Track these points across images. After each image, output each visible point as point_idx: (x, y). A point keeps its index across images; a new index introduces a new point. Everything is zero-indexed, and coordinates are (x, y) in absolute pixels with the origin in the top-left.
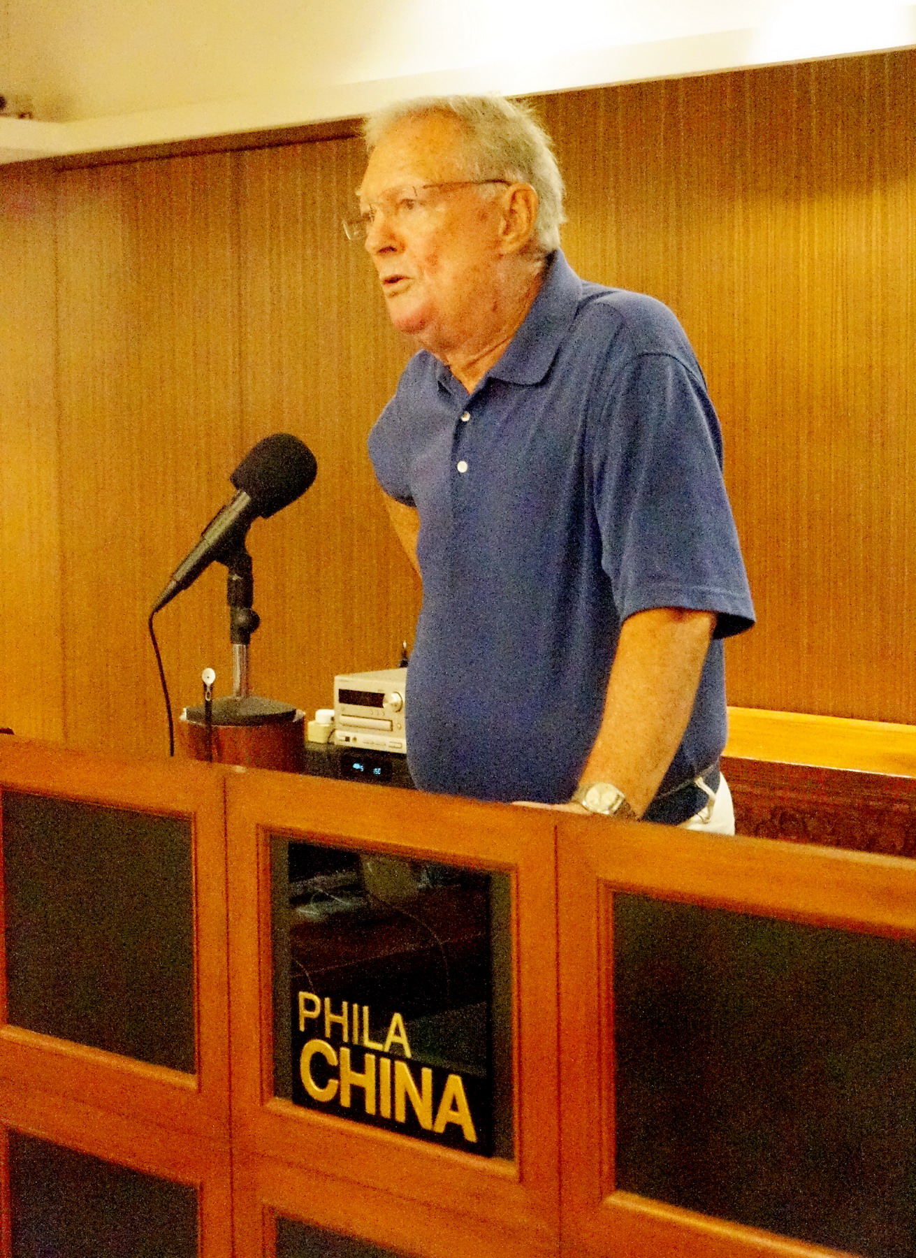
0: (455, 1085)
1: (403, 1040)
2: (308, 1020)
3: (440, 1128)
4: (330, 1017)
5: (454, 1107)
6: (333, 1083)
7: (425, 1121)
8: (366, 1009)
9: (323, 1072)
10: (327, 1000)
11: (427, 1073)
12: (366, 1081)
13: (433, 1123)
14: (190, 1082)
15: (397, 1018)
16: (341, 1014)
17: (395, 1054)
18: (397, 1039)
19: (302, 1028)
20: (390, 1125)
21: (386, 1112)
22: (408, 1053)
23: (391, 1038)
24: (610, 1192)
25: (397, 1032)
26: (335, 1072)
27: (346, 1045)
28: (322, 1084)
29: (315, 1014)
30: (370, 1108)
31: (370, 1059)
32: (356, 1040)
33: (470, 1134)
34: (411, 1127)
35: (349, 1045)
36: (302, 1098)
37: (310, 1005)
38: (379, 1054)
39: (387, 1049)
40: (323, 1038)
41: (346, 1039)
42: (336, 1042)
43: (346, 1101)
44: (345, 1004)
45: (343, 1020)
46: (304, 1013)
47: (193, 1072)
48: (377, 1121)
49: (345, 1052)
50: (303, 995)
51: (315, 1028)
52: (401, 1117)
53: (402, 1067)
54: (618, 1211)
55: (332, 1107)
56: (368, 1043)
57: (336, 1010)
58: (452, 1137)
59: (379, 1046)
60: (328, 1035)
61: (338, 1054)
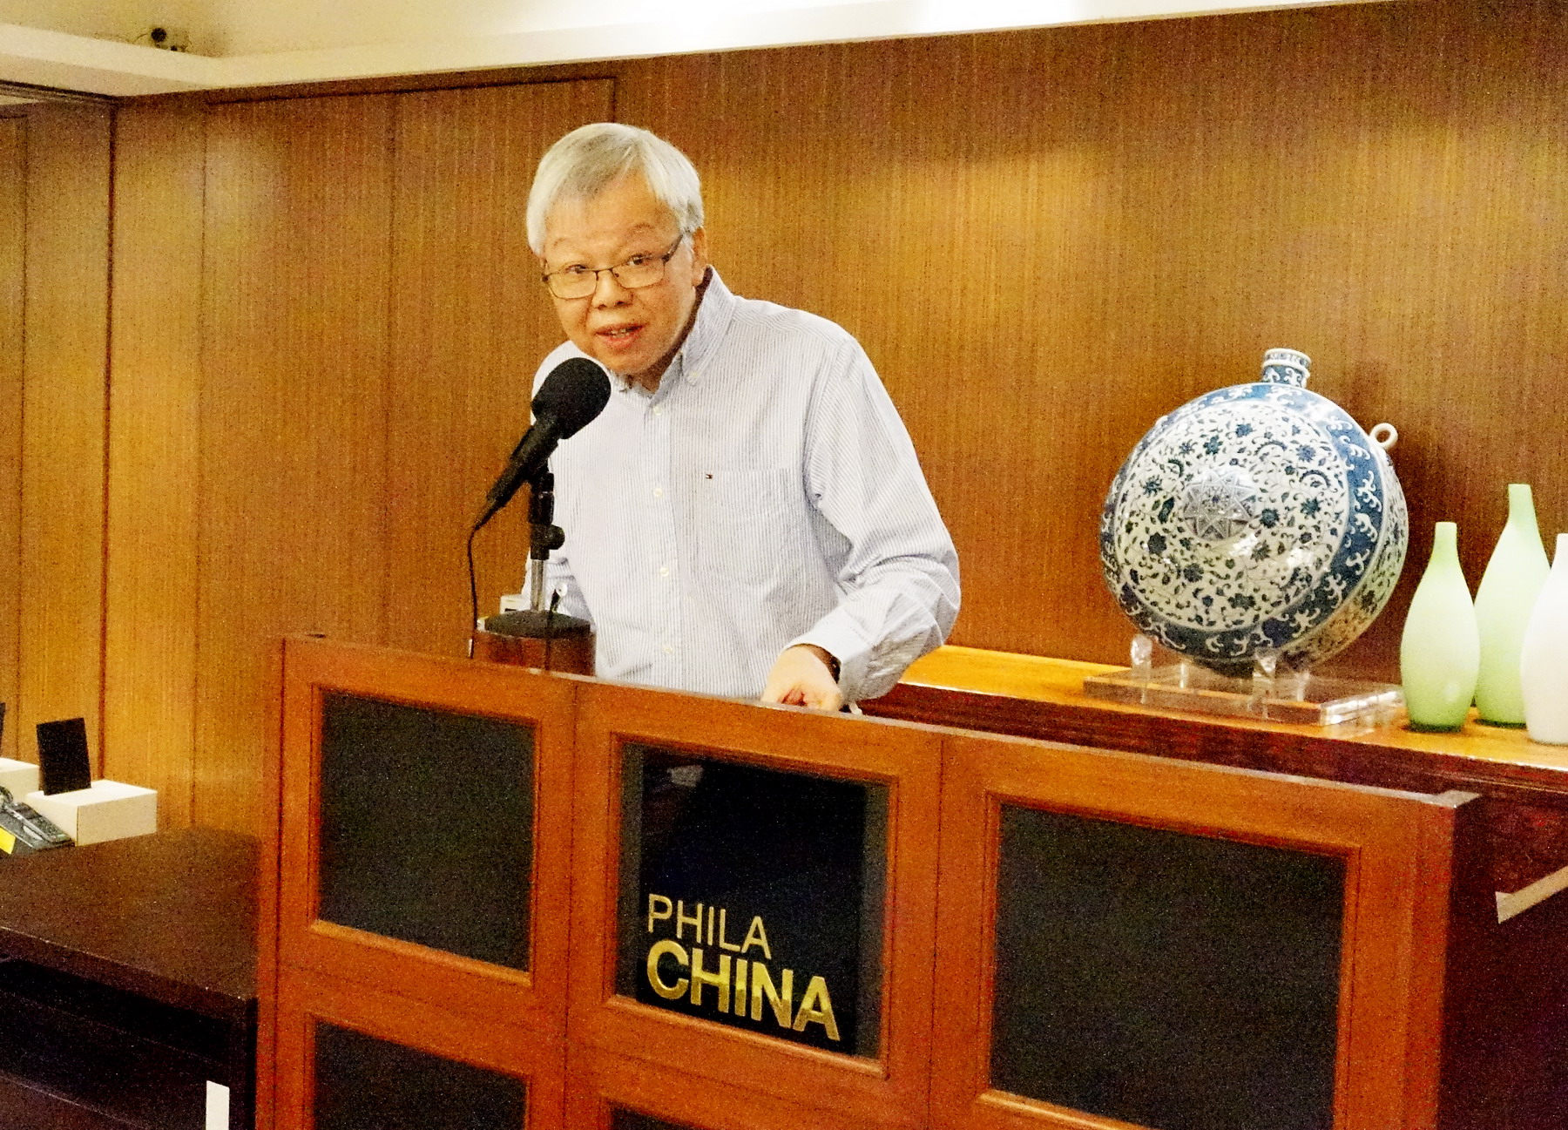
0: (818, 985)
1: (763, 942)
2: (657, 921)
3: (800, 1027)
4: (682, 919)
5: (816, 1007)
6: (682, 982)
7: (784, 1021)
8: (723, 911)
9: (672, 973)
10: (680, 903)
11: (788, 976)
12: (720, 980)
13: (792, 1023)
14: (523, 979)
15: (758, 921)
16: (695, 916)
17: (755, 954)
18: (756, 941)
19: (651, 928)
20: (746, 1023)
21: (741, 1011)
22: (768, 955)
23: (750, 940)
24: (984, 1091)
25: (757, 935)
26: (685, 972)
27: (698, 946)
28: (670, 982)
29: (666, 916)
30: (723, 1006)
31: (725, 961)
32: (710, 942)
33: (833, 1033)
34: (768, 1024)
35: (704, 945)
36: (647, 996)
37: (661, 907)
38: (735, 956)
39: (744, 950)
40: (673, 937)
41: (699, 940)
42: (688, 942)
43: (696, 1000)
44: (700, 907)
45: (698, 922)
46: (654, 915)
47: (526, 970)
48: (731, 1019)
49: (698, 954)
50: (653, 897)
51: (666, 930)
52: (757, 1015)
53: (760, 969)
54: (991, 1107)
55: (682, 1006)
56: (723, 944)
57: (691, 913)
58: (814, 1035)
59: (736, 948)
60: (679, 936)
61: (690, 954)
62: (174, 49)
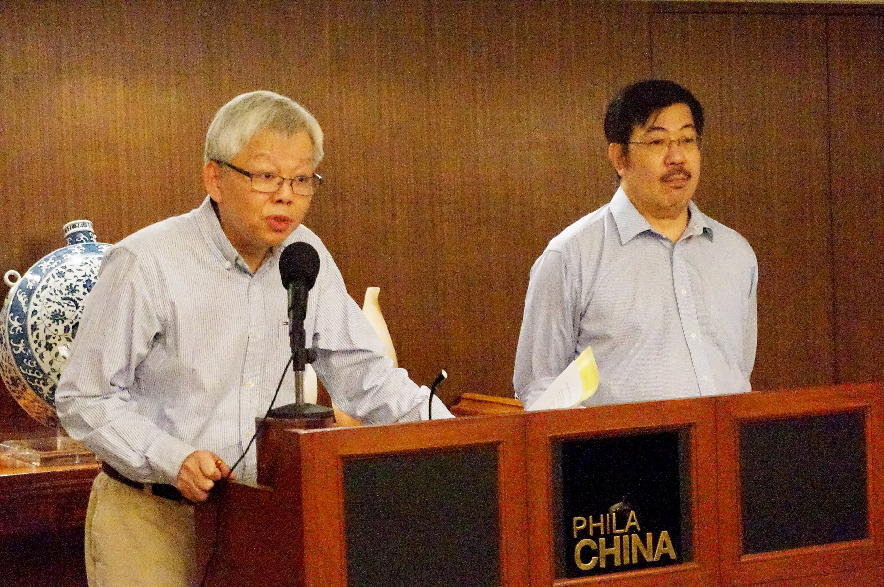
0: (664, 536)
1: (636, 523)
2: (578, 531)
3: (657, 558)
4: (592, 525)
5: (665, 546)
6: (595, 558)
7: (649, 559)
8: (614, 514)
9: (588, 554)
10: (591, 517)
11: (649, 535)
12: (615, 550)
13: (653, 558)
15: (632, 513)
16: (599, 521)
17: (632, 530)
18: (632, 524)
19: (575, 535)
21: (627, 561)
22: (639, 529)
23: (629, 524)
24: (742, 556)
25: (632, 520)
27: (602, 537)
28: (588, 561)
29: (582, 527)
30: (617, 563)
31: (616, 538)
32: (608, 533)
33: (673, 555)
35: (605, 536)
36: (576, 573)
37: (580, 522)
38: (621, 535)
39: (626, 530)
40: (588, 537)
41: (602, 533)
42: (596, 538)
43: (603, 565)
44: (602, 515)
45: (601, 524)
46: (576, 528)
48: (624, 568)
49: (602, 540)
50: (575, 519)
51: (583, 534)
52: (635, 560)
53: (635, 536)
55: (596, 571)
56: (615, 531)
57: (597, 520)
58: (665, 561)
59: (622, 531)
60: (591, 534)
61: (597, 542)
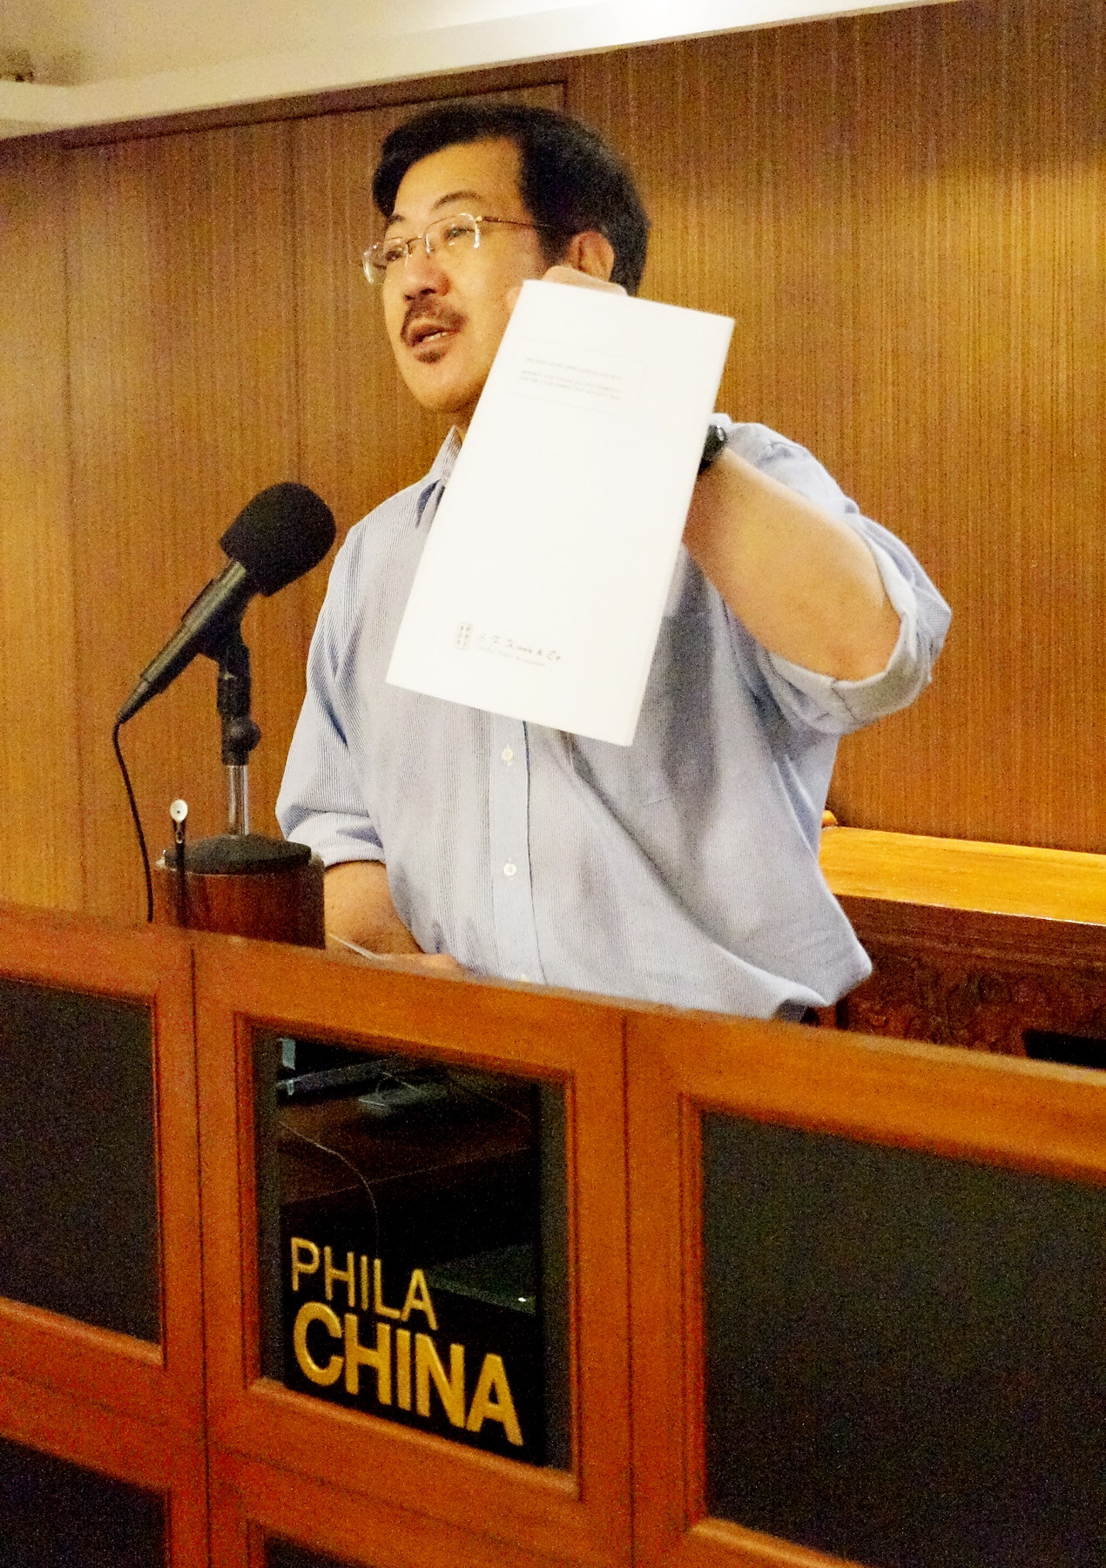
0: (493, 1367)
1: (426, 1305)
2: (302, 1276)
3: (475, 1425)
4: (331, 1273)
5: (493, 1397)
6: (336, 1361)
7: (457, 1418)
8: (377, 1263)
9: (324, 1345)
10: (328, 1250)
11: (457, 1351)
12: (379, 1359)
13: (466, 1420)
14: (154, 1355)
16: (344, 1268)
17: (417, 1322)
18: (418, 1304)
19: (296, 1287)
20: (409, 1419)
21: (404, 1402)
22: (433, 1325)
23: (411, 1302)
24: (697, 1517)
25: (418, 1296)
26: (338, 1347)
27: (352, 1311)
28: (322, 1362)
29: (311, 1268)
30: (385, 1397)
31: (384, 1330)
32: (365, 1306)
33: (514, 1434)
34: (438, 1423)
35: (356, 1310)
36: (297, 1381)
37: (306, 1256)
38: (395, 1324)
39: (405, 1316)
40: (324, 1301)
41: (352, 1303)
42: (340, 1307)
43: (352, 1386)
44: (350, 1256)
45: (349, 1277)
46: (299, 1266)
47: (158, 1342)
48: (392, 1413)
49: (352, 1319)
50: (297, 1243)
51: (313, 1288)
52: (424, 1408)
53: (425, 1343)
54: (707, 1544)
55: (334, 1394)
56: (381, 1309)
57: (340, 1264)
58: (490, 1437)
59: (395, 1314)
60: (330, 1296)
61: (343, 1323)
62: (20, 78)
